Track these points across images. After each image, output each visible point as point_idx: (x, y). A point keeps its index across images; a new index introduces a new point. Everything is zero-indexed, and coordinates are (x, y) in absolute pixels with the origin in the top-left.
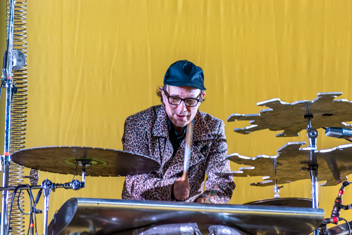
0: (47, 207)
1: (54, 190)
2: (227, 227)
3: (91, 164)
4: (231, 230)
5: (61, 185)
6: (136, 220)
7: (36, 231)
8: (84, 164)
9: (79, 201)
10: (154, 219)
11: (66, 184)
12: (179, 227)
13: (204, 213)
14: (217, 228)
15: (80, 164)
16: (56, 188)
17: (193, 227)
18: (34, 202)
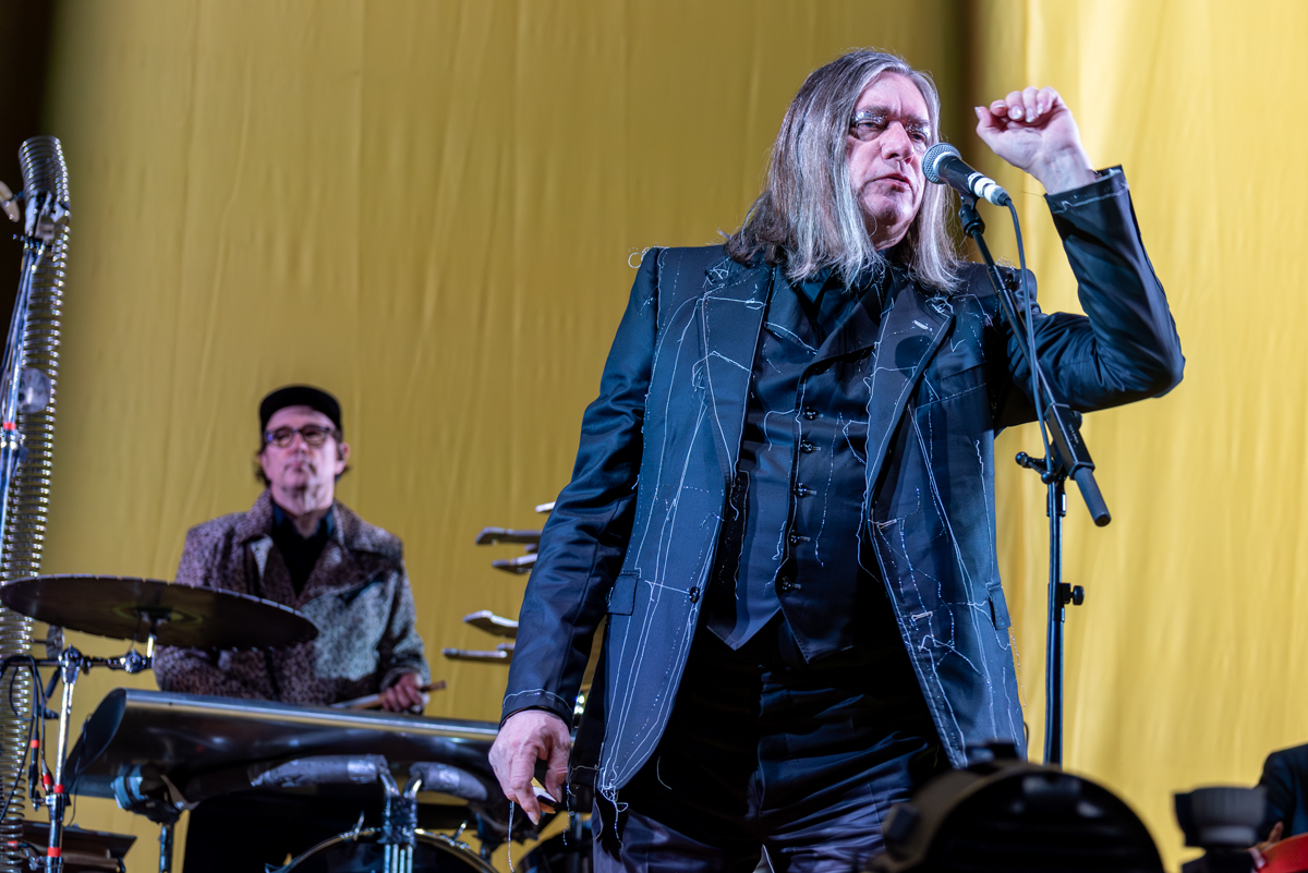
0: (68, 707)
1: (86, 670)
2: (452, 768)
3: (169, 619)
4: (460, 775)
5: (102, 660)
6: (257, 744)
7: (44, 757)
8: (154, 619)
9: (128, 696)
10: (294, 742)
11: (112, 659)
12: (346, 763)
13: (403, 734)
14: (427, 769)
15: (146, 619)
16: (92, 666)
17: (376, 765)
18: (43, 695)
